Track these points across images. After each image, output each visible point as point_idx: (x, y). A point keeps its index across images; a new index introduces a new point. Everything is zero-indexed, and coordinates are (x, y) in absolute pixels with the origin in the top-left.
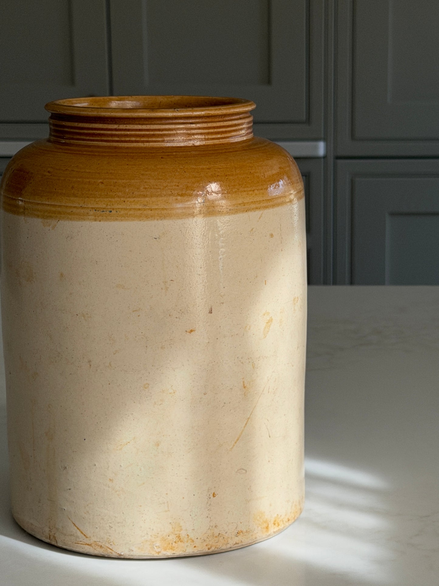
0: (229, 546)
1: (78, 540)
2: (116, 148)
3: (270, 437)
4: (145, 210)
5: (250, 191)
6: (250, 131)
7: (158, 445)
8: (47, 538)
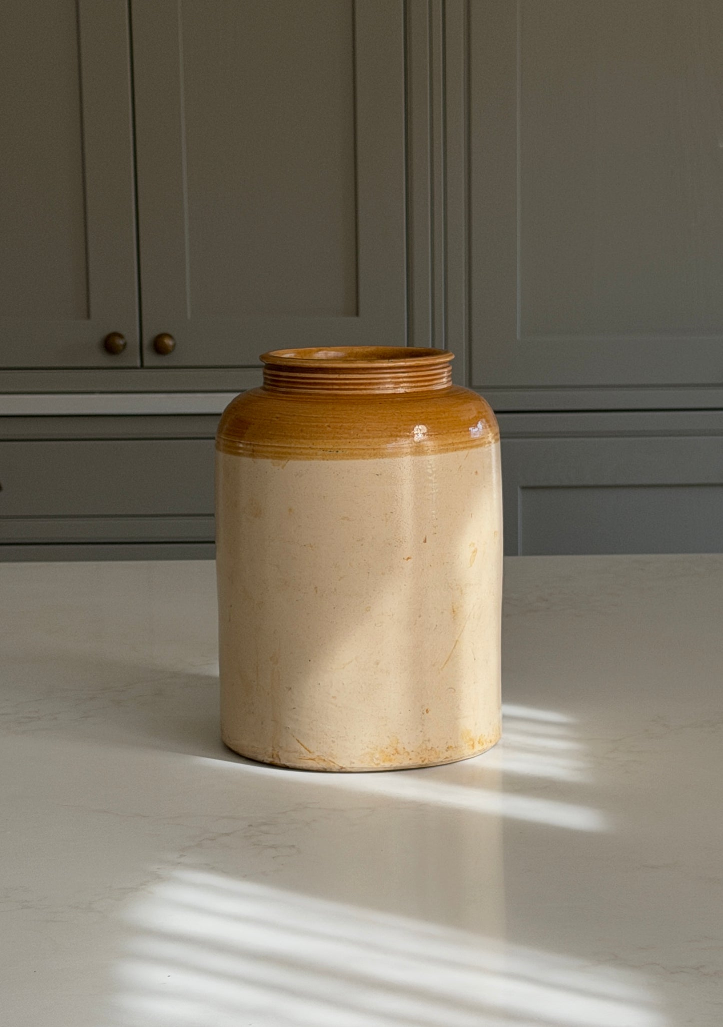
0: (440, 760)
1: (302, 755)
2: (336, 395)
3: (475, 659)
4: (368, 449)
5: (458, 432)
6: (450, 379)
7: (378, 664)
8: (270, 757)
